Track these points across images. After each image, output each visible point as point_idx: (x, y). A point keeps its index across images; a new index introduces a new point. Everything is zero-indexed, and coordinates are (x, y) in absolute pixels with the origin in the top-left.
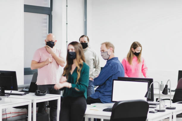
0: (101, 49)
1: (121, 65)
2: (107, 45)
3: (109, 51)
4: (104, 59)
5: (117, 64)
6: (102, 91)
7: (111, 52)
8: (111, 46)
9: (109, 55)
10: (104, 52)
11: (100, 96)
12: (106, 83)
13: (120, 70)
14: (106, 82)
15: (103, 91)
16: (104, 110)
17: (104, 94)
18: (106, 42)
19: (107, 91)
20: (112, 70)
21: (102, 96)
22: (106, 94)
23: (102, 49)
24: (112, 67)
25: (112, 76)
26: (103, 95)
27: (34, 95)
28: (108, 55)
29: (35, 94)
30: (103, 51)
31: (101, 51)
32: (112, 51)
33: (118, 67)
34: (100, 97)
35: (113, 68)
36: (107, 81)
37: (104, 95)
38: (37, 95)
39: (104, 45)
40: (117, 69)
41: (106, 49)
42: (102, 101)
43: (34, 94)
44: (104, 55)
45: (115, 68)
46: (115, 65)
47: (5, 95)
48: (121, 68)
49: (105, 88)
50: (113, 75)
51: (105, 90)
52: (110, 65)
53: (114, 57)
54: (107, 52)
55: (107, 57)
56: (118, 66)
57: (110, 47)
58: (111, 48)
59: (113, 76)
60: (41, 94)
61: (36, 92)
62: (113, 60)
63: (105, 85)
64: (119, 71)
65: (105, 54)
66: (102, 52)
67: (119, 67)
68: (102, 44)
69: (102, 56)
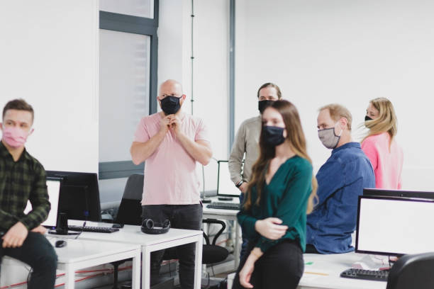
0: (318, 120)
1: (366, 162)
2: (334, 111)
3: (338, 126)
4: (325, 145)
5: (357, 158)
6: (317, 224)
7: (344, 129)
8: (343, 113)
9: (340, 137)
10: (325, 129)
11: (313, 237)
12: (327, 206)
13: (363, 175)
14: (328, 202)
15: (321, 225)
16: (344, 275)
17: (321, 231)
18: (331, 105)
19: (331, 224)
20: (345, 174)
21: (317, 237)
22: (328, 231)
23: (322, 122)
24: (344, 165)
25: (342, 188)
26: (321, 233)
27: (138, 232)
28: (335, 136)
29: (142, 229)
30: (323, 126)
31: (319, 127)
32: (346, 126)
33: (358, 167)
34: (313, 241)
35: (345, 169)
36: (331, 199)
37: (323, 234)
38: (147, 230)
39: (327, 113)
40: (357, 172)
41: (330, 122)
42: (320, 250)
43: (139, 228)
44: (326, 136)
45: (351, 169)
46: (351, 161)
47: (69, 232)
48: (365, 170)
49: (324, 218)
50: (345, 186)
51: (326, 223)
52: (339, 160)
53: (350, 141)
54: (334, 128)
55: (333, 142)
56: (358, 164)
57: (342, 116)
58: (344, 119)
59: (346, 188)
60: (158, 230)
61: (144, 225)
62: (347, 149)
63: (325, 208)
64: (361, 178)
65: (329, 134)
66: (321, 128)
67: (361, 167)
68: (322, 109)
69: (320, 138)
